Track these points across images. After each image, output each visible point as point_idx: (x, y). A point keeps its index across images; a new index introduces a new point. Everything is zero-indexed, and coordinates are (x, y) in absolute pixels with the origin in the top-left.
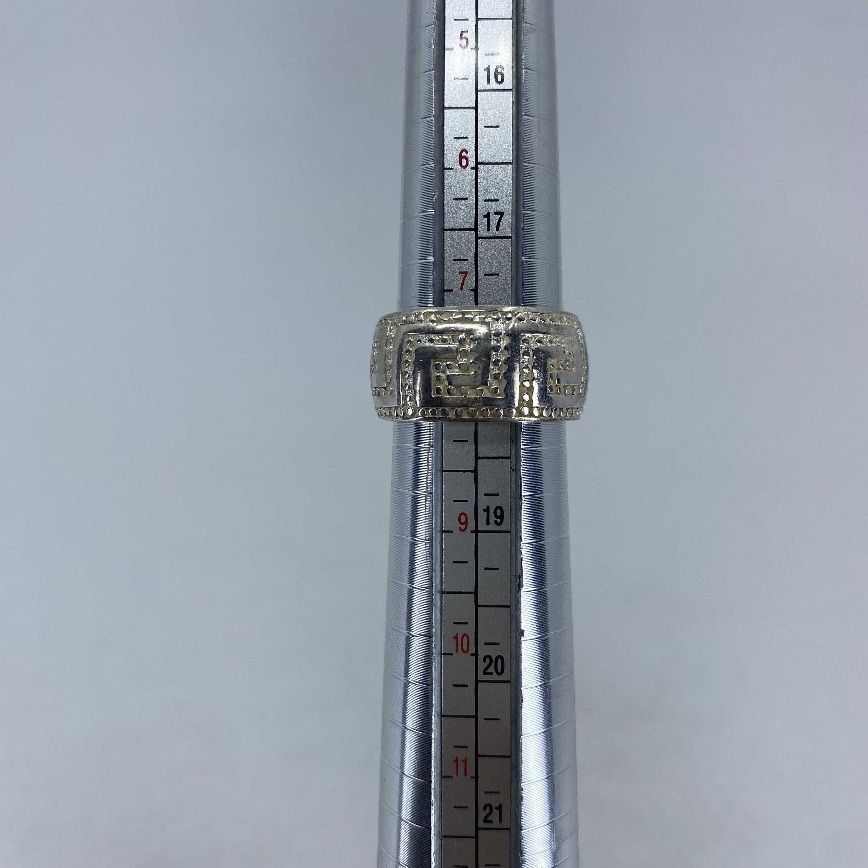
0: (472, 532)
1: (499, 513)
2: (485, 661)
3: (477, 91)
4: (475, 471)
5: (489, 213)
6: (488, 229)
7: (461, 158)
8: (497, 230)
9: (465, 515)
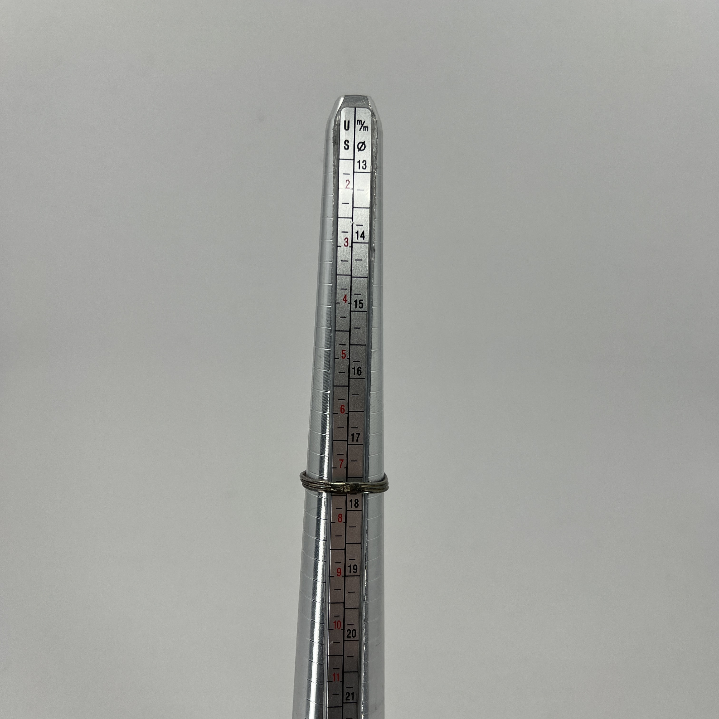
0: (343, 576)
1: (355, 568)
2: (347, 632)
3: (349, 378)
4: (345, 549)
5: (353, 433)
6: (353, 441)
7: (341, 409)
8: (357, 441)
9: (340, 569)
